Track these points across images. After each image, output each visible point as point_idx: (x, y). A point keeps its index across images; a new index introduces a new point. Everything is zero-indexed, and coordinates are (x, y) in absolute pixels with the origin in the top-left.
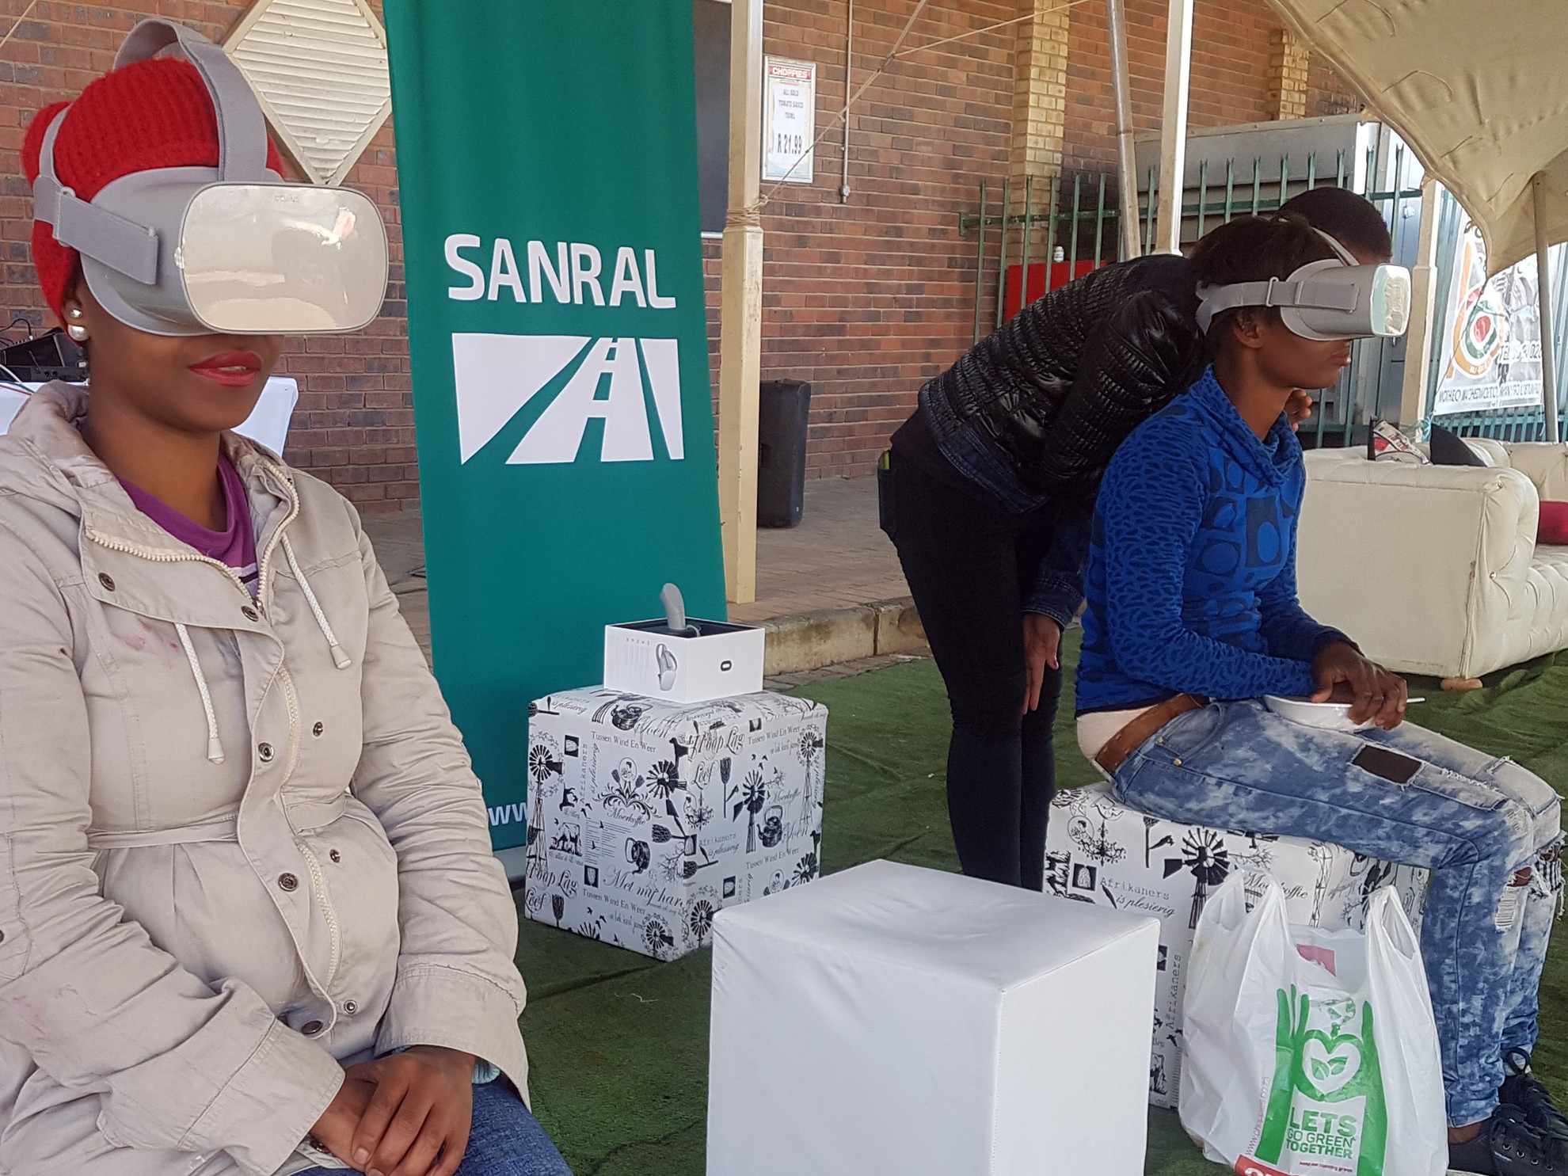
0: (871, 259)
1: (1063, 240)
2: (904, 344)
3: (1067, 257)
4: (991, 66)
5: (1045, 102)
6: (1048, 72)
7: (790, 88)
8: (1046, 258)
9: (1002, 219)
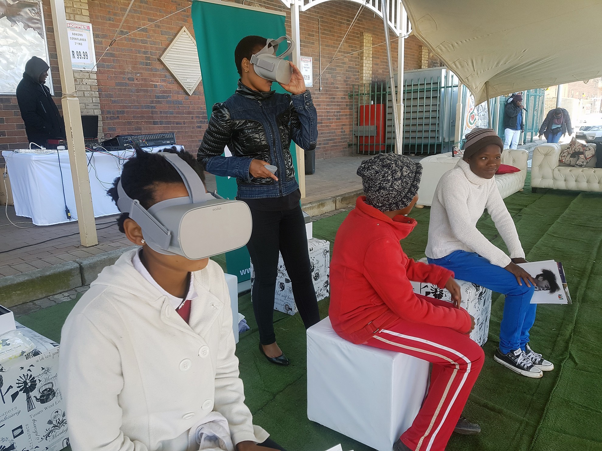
0: (328, 105)
1: (373, 99)
2: (337, 126)
3: (374, 103)
4: (354, 57)
5: (367, 65)
6: (368, 58)
7: (306, 63)
8: (369, 103)
9: (358, 94)
